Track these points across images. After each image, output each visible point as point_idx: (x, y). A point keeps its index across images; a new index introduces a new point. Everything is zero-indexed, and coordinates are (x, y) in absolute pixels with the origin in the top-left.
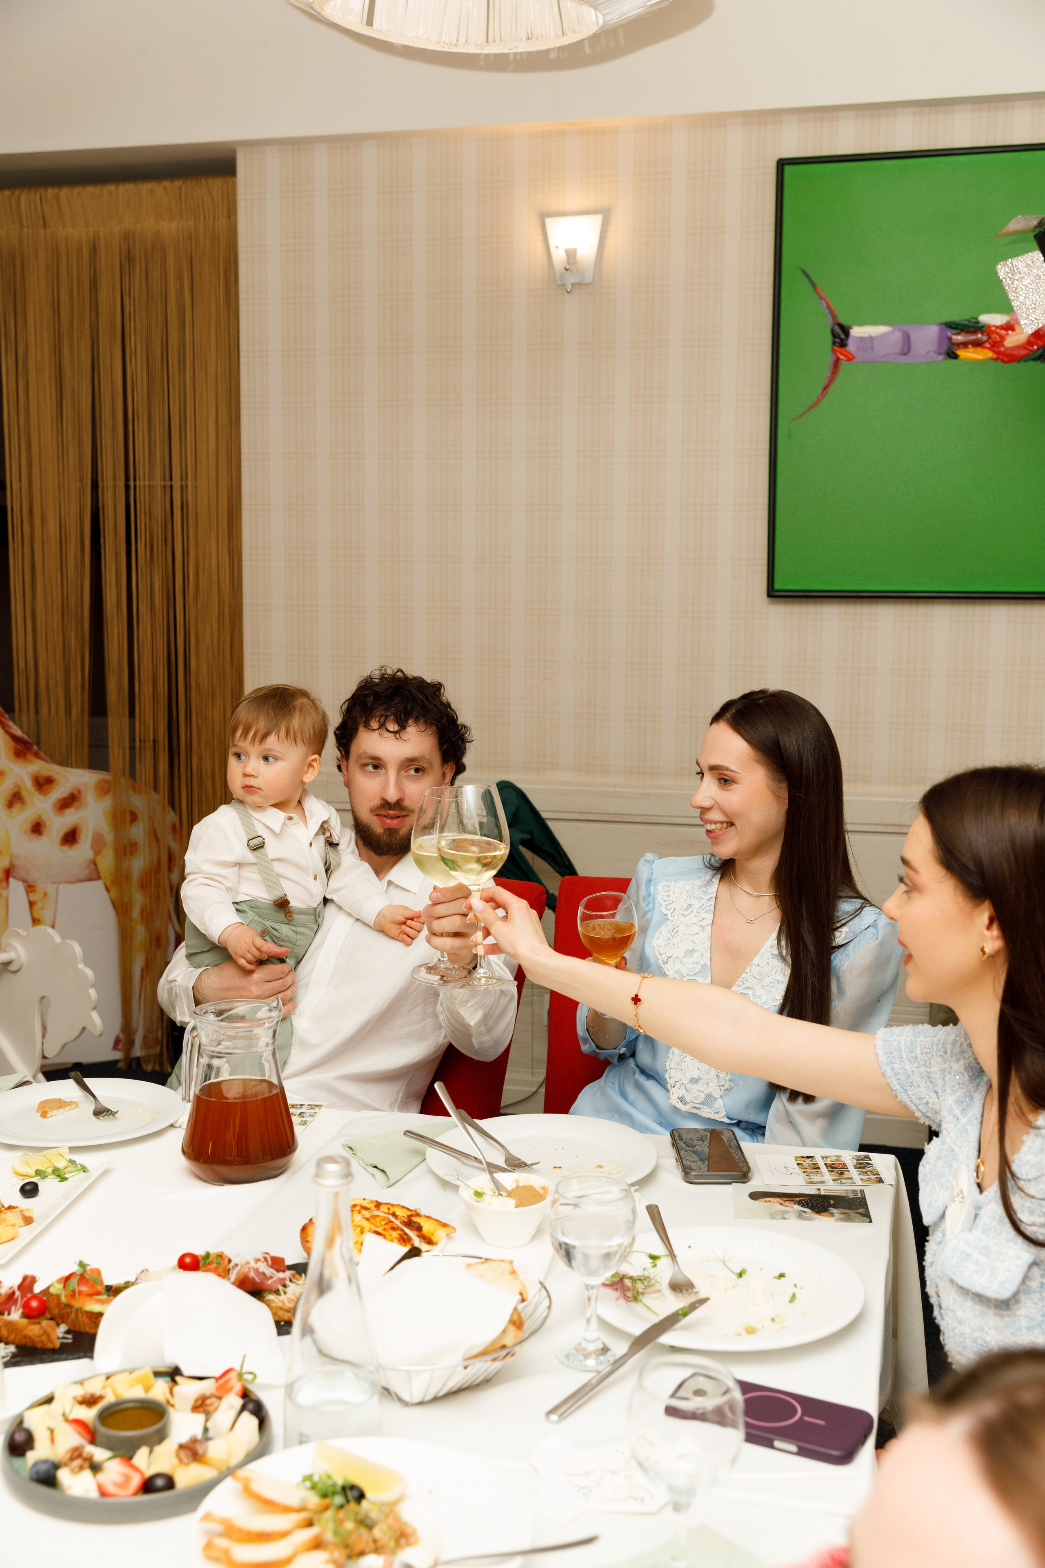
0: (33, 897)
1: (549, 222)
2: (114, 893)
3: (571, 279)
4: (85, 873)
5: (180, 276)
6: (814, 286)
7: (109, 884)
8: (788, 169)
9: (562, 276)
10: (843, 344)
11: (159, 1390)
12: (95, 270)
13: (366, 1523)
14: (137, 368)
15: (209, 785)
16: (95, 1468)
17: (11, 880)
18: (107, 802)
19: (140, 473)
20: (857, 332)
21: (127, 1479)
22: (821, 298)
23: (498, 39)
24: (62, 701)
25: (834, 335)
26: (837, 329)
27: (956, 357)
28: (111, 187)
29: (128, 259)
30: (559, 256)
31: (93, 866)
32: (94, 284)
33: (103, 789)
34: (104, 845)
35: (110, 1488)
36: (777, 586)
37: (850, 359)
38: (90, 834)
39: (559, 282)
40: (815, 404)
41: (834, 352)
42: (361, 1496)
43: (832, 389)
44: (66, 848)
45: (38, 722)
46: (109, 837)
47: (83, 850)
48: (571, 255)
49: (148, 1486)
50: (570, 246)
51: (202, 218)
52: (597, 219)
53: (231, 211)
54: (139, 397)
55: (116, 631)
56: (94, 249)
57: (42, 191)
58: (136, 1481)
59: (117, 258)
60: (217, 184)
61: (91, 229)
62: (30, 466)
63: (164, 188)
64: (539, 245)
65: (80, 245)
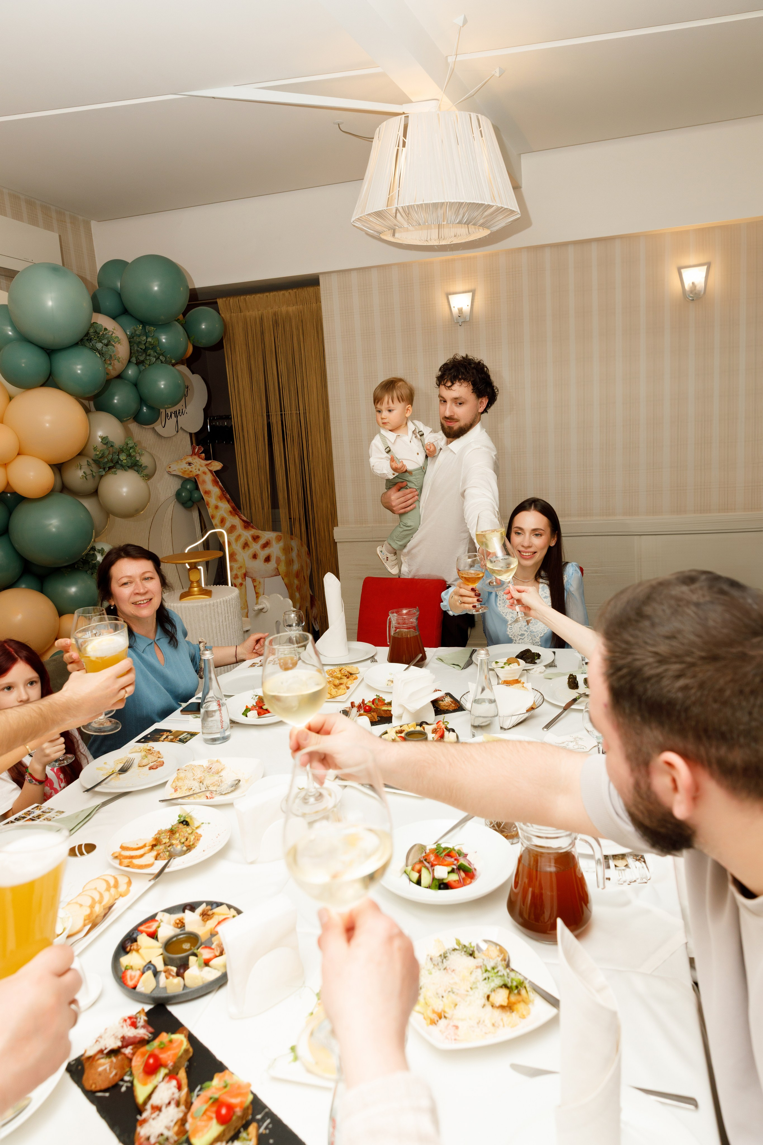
0: (255, 584)
1: (450, 297)
2: (286, 580)
3: (461, 320)
4: (274, 573)
5: (298, 329)
7: (283, 577)
9: (457, 319)
12: (263, 328)
14: (283, 367)
15: (323, 534)
17: (246, 578)
18: (281, 544)
19: (286, 409)
23: (443, 237)
24: (260, 506)
28: (268, 294)
29: (276, 323)
30: (455, 311)
31: (277, 570)
32: (262, 333)
33: (279, 539)
34: (281, 561)
39: (456, 321)
44: (266, 563)
45: (251, 513)
46: (283, 558)
47: (273, 564)
48: (460, 310)
50: (460, 307)
51: (305, 304)
52: (471, 294)
53: (318, 300)
54: (284, 379)
55: (281, 475)
56: (262, 319)
57: (239, 297)
59: (271, 323)
60: (311, 290)
61: (260, 312)
62: (241, 411)
63: (289, 292)
64: (447, 307)
65: (256, 319)
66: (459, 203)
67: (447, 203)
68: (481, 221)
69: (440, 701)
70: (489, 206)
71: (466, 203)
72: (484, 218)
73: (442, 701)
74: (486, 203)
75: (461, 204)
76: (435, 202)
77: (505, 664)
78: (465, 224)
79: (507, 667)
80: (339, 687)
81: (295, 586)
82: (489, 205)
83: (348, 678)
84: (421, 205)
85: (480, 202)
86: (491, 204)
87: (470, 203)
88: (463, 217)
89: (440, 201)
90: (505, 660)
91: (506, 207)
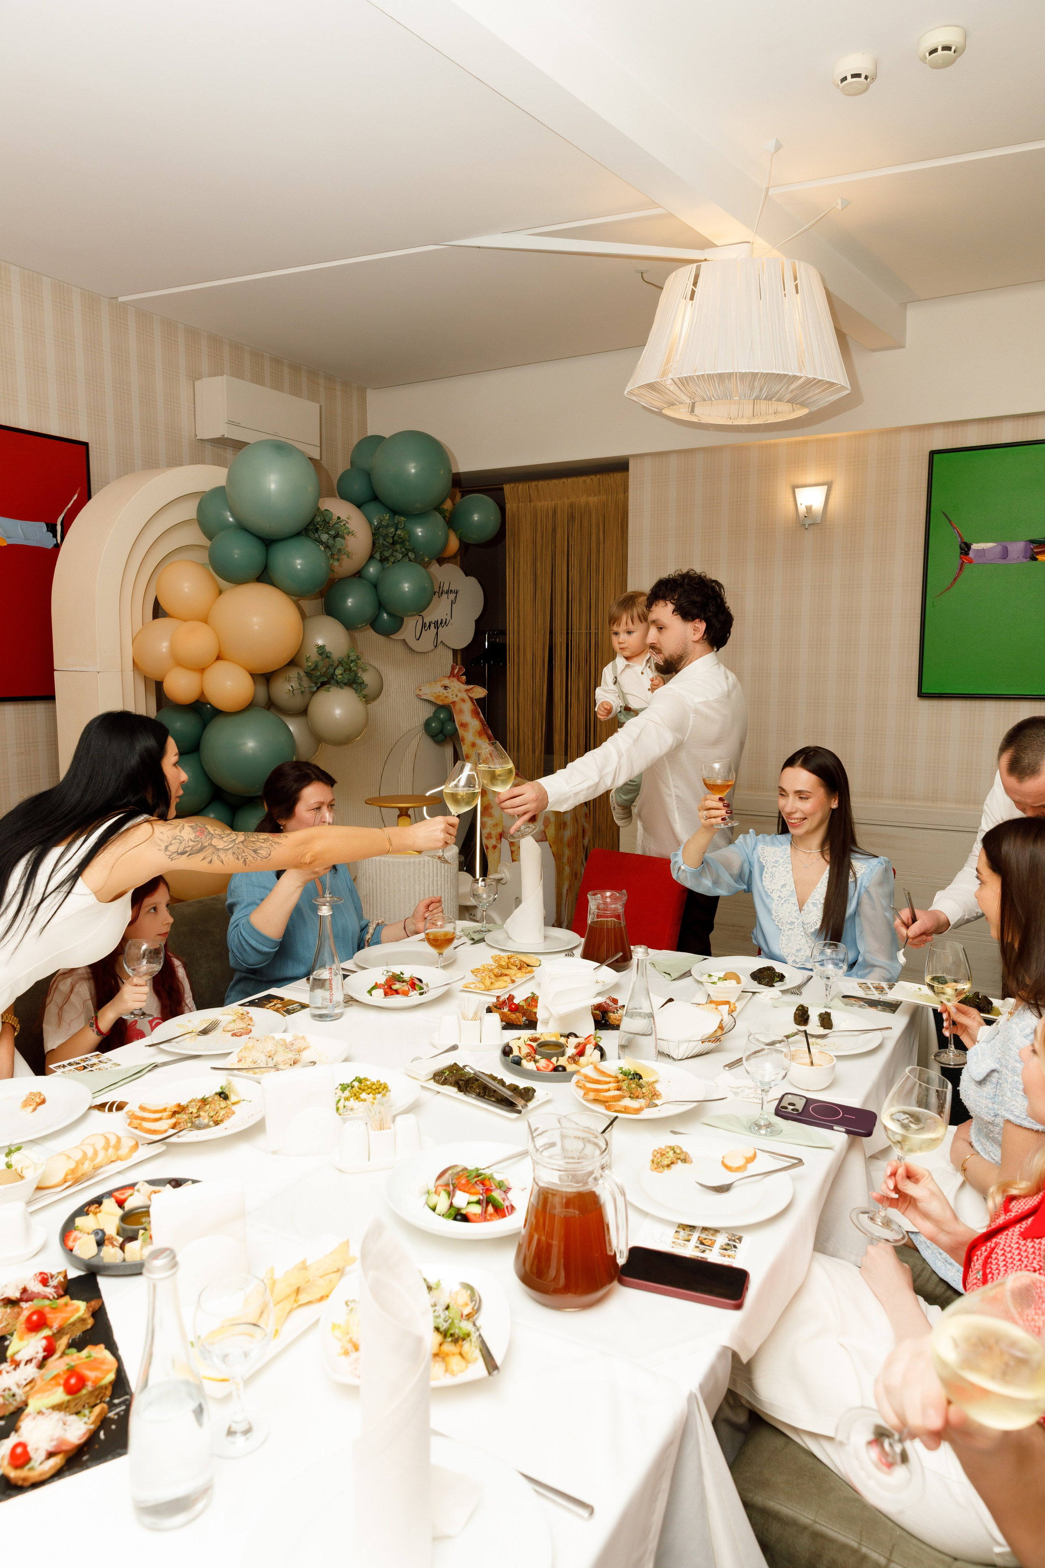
0: (513, 849)
1: (796, 490)
2: (554, 848)
3: (809, 521)
5: (598, 525)
6: (950, 521)
8: (936, 456)
9: (804, 520)
10: (967, 553)
11: (562, 1040)
12: (555, 524)
13: (641, 1086)
14: (575, 573)
16: (536, 1061)
17: (502, 839)
19: (574, 627)
20: (975, 546)
21: (548, 1066)
22: (954, 528)
23: (759, 414)
24: (531, 747)
25: (961, 549)
26: (963, 545)
27: (1036, 559)
28: (565, 480)
29: (572, 517)
30: (802, 509)
32: (554, 530)
34: (550, 823)
35: (541, 1068)
36: (923, 691)
37: (971, 562)
38: (543, 816)
39: (802, 523)
40: (948, 588)
41: (961, 558)
42: (640, 1078)
43: (959, 580)
45: (518, 757)
48: (809, 509)
49: (555, 1069)
50: (808, 504)
51: (610, 494)
52: (825, 488)
53: (626, 490)
54: (575, 588)
55: (559, 708)
56: (555, 512)
57: (530, 483)
58: (551, 1067)
59: (566, 516)
60: (618, 476)
61: (554, 502)
62: (519, 625)
63: (591, 479)
64: (792, 503)
65: (548, 512)
66: (753, 373)
67: (736, 373)
68: (788, 397)
69: (611, 1012)
70: (796, 378)
71: (762, 373)
72: (791, 392)
73: (614, 1012)
74: (790, 374)
75: (755, 375)
76: (719, 372)
77: (719, 979)
78: (765, 399)
79: (721, 984)
80: (500, 978)
81: (566, 858)
82: (794, 376)
83: (520, 969)
84: (703, 376)
85: (781, 373)
86: (798, 374)
87: (768, 374)
88: (761, 390)
89: (727, 371)
90: (722, 975)
91: (820, 378)
